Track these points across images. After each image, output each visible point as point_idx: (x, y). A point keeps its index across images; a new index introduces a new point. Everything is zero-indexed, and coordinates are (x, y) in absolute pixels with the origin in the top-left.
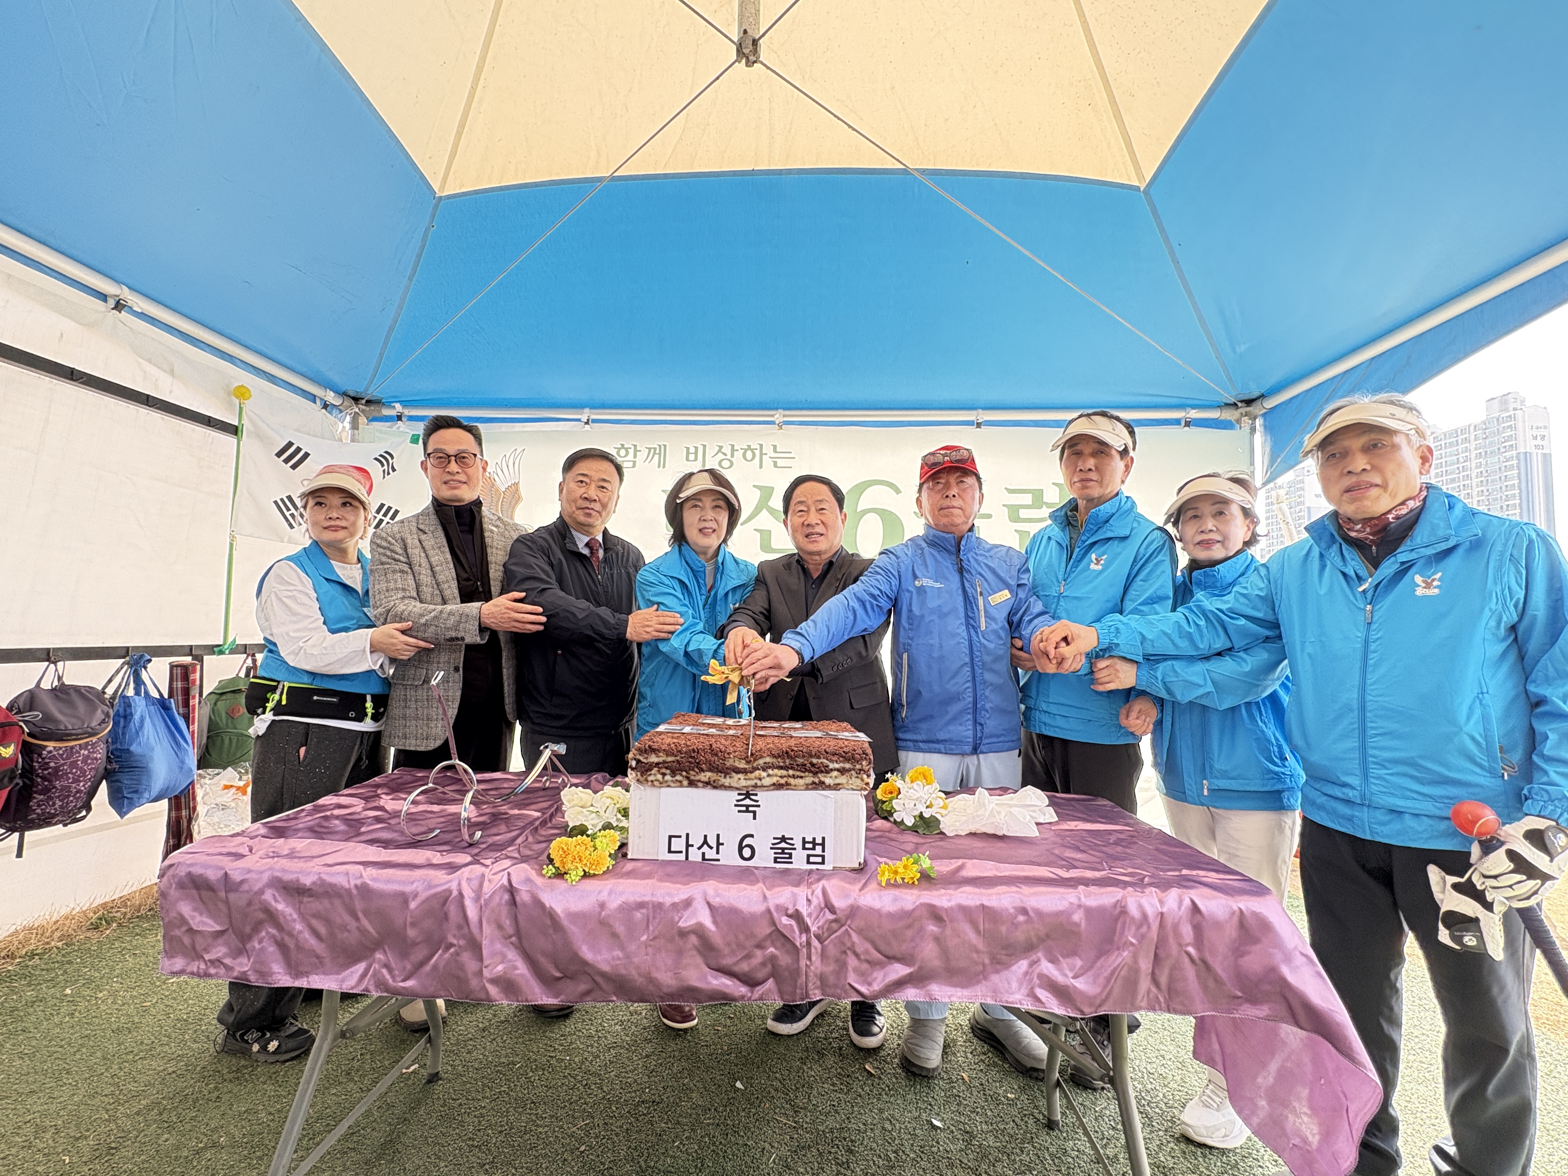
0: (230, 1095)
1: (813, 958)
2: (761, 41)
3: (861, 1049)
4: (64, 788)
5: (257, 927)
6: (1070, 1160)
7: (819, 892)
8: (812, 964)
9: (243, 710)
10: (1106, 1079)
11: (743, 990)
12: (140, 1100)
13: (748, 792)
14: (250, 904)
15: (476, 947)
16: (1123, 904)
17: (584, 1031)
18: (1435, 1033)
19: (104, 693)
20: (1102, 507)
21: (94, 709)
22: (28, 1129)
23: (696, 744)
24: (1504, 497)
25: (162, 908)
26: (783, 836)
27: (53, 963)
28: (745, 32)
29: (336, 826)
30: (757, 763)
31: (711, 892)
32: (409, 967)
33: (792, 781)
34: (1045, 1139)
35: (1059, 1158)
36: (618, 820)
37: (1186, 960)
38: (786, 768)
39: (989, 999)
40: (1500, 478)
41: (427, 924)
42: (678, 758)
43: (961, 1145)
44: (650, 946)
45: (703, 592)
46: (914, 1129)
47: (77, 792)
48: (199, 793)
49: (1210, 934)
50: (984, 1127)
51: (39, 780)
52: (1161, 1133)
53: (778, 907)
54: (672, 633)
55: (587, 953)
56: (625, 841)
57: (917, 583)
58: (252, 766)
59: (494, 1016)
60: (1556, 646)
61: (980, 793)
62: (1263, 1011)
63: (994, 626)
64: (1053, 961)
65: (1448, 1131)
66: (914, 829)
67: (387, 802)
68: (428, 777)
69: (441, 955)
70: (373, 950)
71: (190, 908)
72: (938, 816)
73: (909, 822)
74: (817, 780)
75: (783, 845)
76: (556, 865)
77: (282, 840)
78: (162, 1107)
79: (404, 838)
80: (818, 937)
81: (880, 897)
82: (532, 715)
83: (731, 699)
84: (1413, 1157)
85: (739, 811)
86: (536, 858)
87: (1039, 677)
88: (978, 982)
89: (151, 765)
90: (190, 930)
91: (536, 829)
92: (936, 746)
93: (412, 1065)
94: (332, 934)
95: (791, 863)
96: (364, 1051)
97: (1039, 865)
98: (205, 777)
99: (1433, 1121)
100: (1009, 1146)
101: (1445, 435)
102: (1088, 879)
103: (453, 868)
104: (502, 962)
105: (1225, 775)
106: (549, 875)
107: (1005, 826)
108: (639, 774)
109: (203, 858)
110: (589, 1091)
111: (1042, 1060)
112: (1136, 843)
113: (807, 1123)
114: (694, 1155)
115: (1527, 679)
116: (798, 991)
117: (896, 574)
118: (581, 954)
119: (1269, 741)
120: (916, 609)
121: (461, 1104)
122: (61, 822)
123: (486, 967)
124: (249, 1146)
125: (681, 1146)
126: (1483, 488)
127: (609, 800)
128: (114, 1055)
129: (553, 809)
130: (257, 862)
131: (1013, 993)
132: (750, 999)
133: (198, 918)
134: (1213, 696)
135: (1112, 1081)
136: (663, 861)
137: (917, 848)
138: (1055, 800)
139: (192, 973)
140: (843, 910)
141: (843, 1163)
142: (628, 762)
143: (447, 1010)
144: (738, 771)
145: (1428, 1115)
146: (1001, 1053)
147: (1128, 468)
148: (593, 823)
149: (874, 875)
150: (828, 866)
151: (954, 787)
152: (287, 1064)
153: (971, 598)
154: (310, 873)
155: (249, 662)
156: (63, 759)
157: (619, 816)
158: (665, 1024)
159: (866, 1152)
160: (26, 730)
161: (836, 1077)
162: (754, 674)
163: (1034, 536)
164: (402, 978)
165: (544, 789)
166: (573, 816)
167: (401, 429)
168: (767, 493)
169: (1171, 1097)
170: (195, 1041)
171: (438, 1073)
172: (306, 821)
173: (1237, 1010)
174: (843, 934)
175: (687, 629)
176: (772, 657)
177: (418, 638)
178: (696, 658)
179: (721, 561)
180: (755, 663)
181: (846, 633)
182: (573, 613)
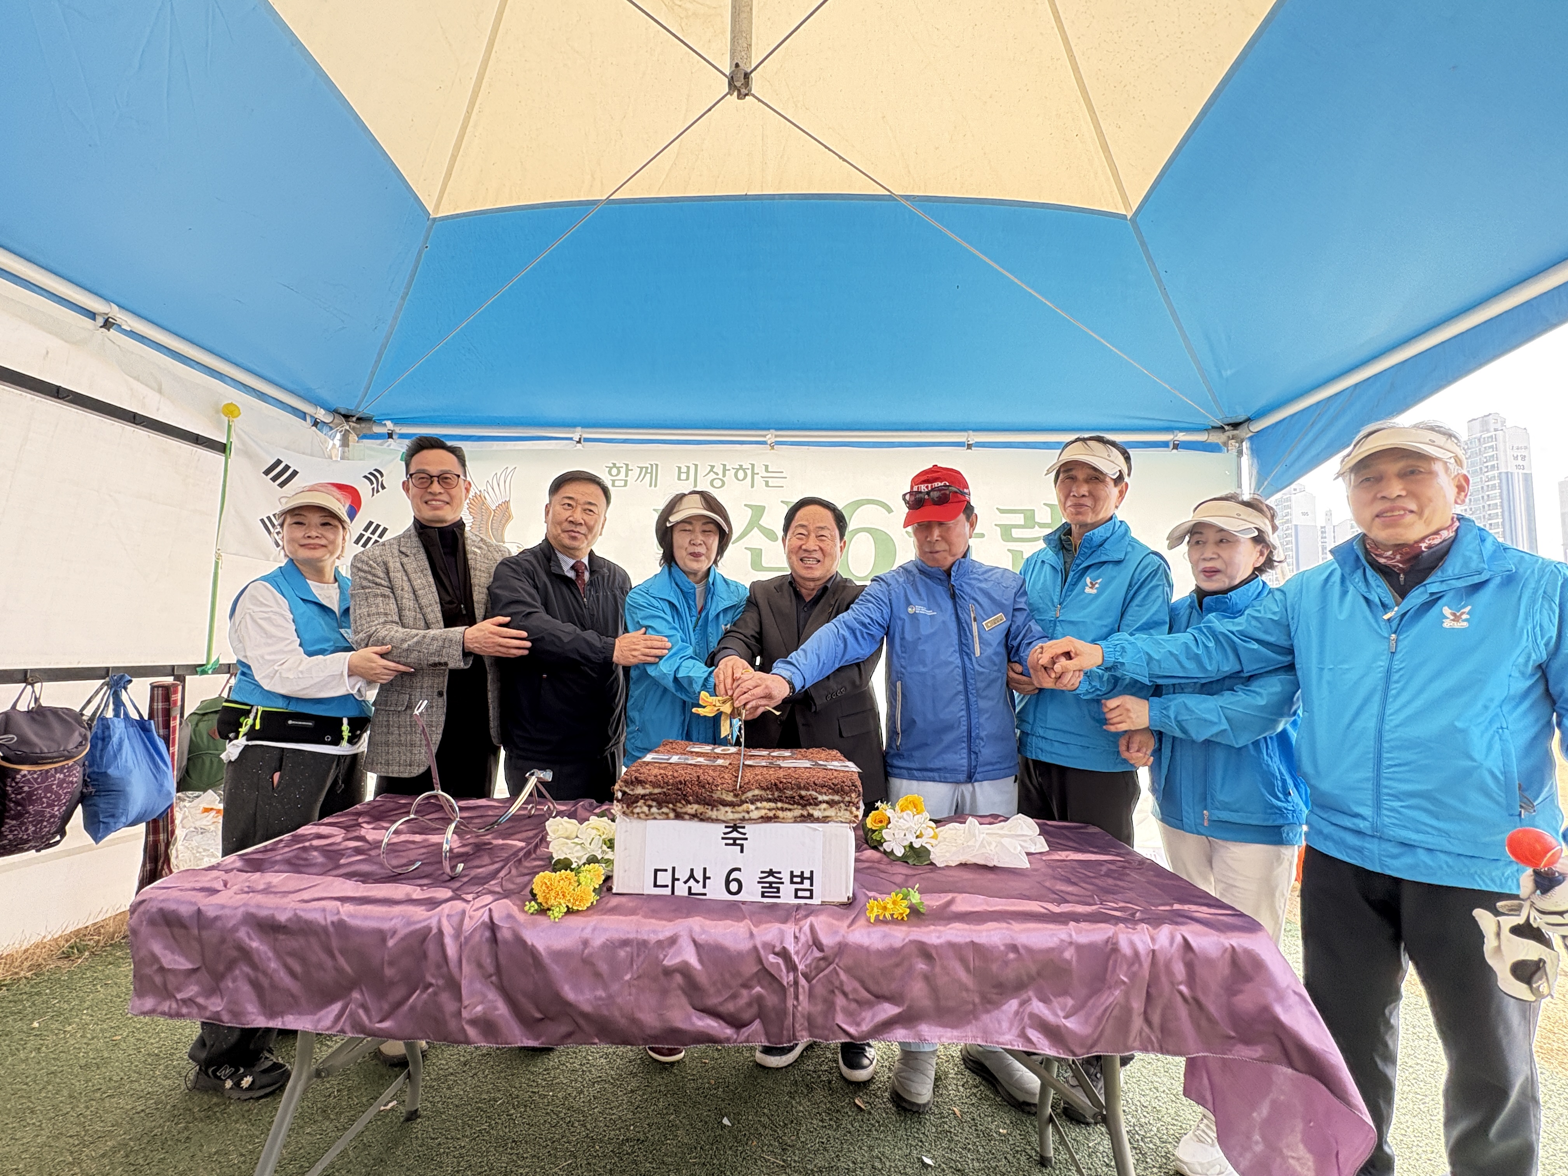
0: (200, 1135)
1: (801, 998)
2: (752, 75)
3: (851, 1083)
4: (38, 813)
5: (231, 965)
7: (806, 928)
8: (799, 1004)
10: (1099, 1116)
11: (729, 1031)
12: (106, 1141)
13: (735, 825)
14: (223, 941)
15: (454, 987)
16: (1114, 941)
17: (568, 1064)
18: (1429, 1063)
19: (82, 715)
20: (1096, 531)
21: (72, 731)
23: (683, 774)
24: (1487, 516)
26: (771, 870)
27: (21, 994)
28: (737, 65)
29: (315, 857)
30: (745, 795)
31: (697, 929)
32: (386, 1006)
33: (780, 814)
36: (603, 852)
37: (1179, 999)
38: (774, 801)
40: (1483, 497)
41: (405, 962)
42: (665, 790)
44: (634, 985)
45: (694, 613)
46: (905, 1167)
47: (51, 817)
48: (178, 816)
49: (1202, 972)
50: (976, 1164)
51: (12, 805)
52: (1155, 1170)
53: (766, 945)
54: (660, 657)
55: (569, 993)
56: (610, 874)
57: (909, 610)
61: (971, 822)
62: (1257, 1052)
63: (988, 652)
64: (1045, 1000)
65: (1446, 1169)
66: (904, 860)
67: (369, 832)
68: (412, 807)
69: (419, 996)
70: (350, 989)
71: (161, 946)
72: (928, 847)
73: (899, 852)
74: (805, 813)
75: (771, 879)
76: (539, 901)
77: (258, 874)
78: (129, 1149)
79: (384, 871)
80: (805, 976)
81: (869, 934)
82: (517, 740)
85: (726, 844)
86: (519, 893)
88: (969, 1022)
89: (128, 789)
90: (162, 969)
91: (520, 861)
92: (931, 774)
93: (390, 1102)
94: (307, 972)
95: (779, 897)
96: (341, 1087)
97: (1030, 898)
98: (184, 800)
99: (1429, 1155)
102: (1080, 914)
103: (432, 903)
104: (482, 1003)
105: (1226, 807)
106: (531, 911)
107: (996, 857)
108: (625, 806)
109: (176, 894)
110: (572, 1129)
111: (1035, 1094)
112: (1127, 875)
113: (795, 1161)
116: (785, 1032)
117: (887, 601)
118: (563, 994)
119: (1272, 774)
120: (908, 637)
121: (439, 1144)
122: (33, 847)
123: (465, 1008)
127: (595, 831)
128: (81, 1093)
129: (538, 839)
130: (231, 898)
131: (1004, 1034)
132: (735, 1041)
133: (170, 956)
134: (1227, 733)
135: (1105, 1119)
136: (649, 896)
137: (907, 881)
138: (1046, 827)
139: (163, 1013)
140: (832, 948)
142: (614, 794)
144: (725, 804)
146: (994, 1086)
147: (1122, 494)
148: (576, 856)
149: (863, 910)
150: (816, 901)
151: (947, 815)
152: (261, 1101)
153: (965, 625)
154: (286, 909)
156: (38, 784)
157: (605, 848)
158: (651, 1057)
161: (825, 1112)
162: (745, 705)
163: (1028, 559)
164: (378, 1019)
165: (529, 817)
166: (557, 848)
167: (392, 447)
168: (758, 511)
169: (1165, 1132)
170: (166, 1077)
171: (417, 1110)
172: (284, 852)
173: (1230, 1051)
174: (831, 972)
175: (675, 654)
176: (763, 686)
177: (398, 663)
178: (686, 685)
179: (711, 582)
180: (745, 693)
181: (837, 662)
182: (559, 638)
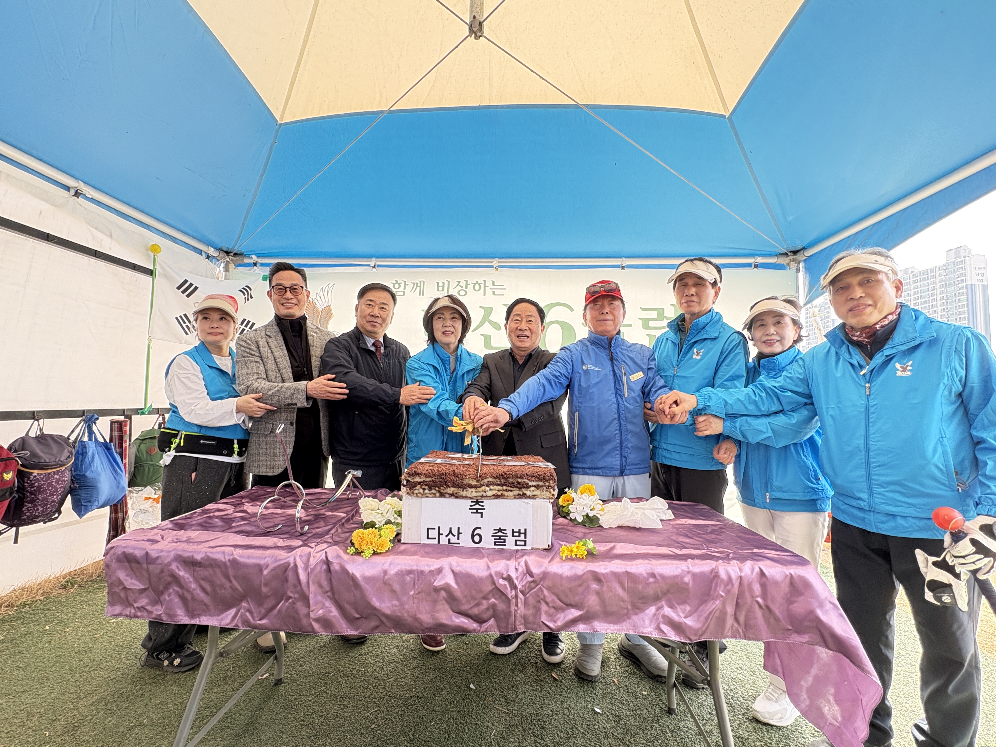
0: (150, 693)
1: (519, 605)
2: (484, 23)
3: (550, 664)
4: (44, 499)
5: (167, 586)
6: (683, 733)
7: (523, 564)
8: (518, 609)
9: (157, 449)
10: (706, 682)
11: (475, 625)
12: (93, 696)
13: (477, 500)
14: (162, 571)
15: (305, 599)
16: (716, 571)
17: (374, 652)
18: (914, 653)
19: (69, 439)
20: (700, 319)
21: (64, 449)
22: (23, 715)
23: (444, 469)
24: (958, 313)
25: (106, 574)
26: (500, 528)
27: (38, 610)
28: (474, 17)
29: (216, 522)
30: (483, 481)
31: (454, 564)
32: (263, 611)
33: (505, 493)
34: (666, 720)
35: (676, 732)
36: (395, 518)
37: (756, 606)
38: (502, 485)
39: (631, 631)
40: (955, 300)
41: (274, 584)
42: (433, 479)
43: (613, 724)
44: (416, 598)
45: (449, 373)
46: (583, 714)
47: (52, 502)
48: (129, 502)
49: (771, 590)
50: (628, 713)
51: (28, 494)
52: (740, 716)
53: (497, 573)
54: (429, 400)
55: (376, 603)
56: (400, 532)
57: (584, 367)
58: (162, 484)
59: (317, 643)
60: (988, 406)
62: (805, 638)
63: (633, 394)
64: (672, 607)
65: (923, 715)
66: (583, 524)
67: (249, 507)
68: (275, 492)
69: (283, 604)
70: (241, 601)
71: (124, 574)
72: (598, 516)
73: (580, 519)
74: (521, 493)
75: (500, 534)
76: (356, 547)
77: (182, 531)
78: (107, 701)
79: (259, 530)
80: (522, 592)
81: (562, 567)
82: (340, 452)
83: (467, 442)
84: (901, 731)
85: (472, 513)
86: (343, 542)
87: (662, 427)
88: (624, 620)
89: (99, 485)
90: (125, 588)
91: (343, 524)
92: (597, 471)
93: (265, 674)
94: (214, 590)
95: (505, 545)
96: (235, 665)
97: (662, 546)
98: (133, 492)
99: (913, 709)
100: (643, 725)
101: (920, 273)
102: (694, 555)
103: (290, 549)
104: (322, 608)
105: (780, 490)
106: (351, 553)
107: (641, 522)
108: (408, 489)
109: (132, 543)
110: (377, 690)
111: (665, 670)
112: (724, 532)
113: (515, 710)
114: (444, 730)
115: (971, 426)
116: (510, 626)
117: (570, 362)
118: (372, 603)
119: (808, 468)
120: (583, 384)
121: (296, 699)
122: (42, 521)
123: (312, 611)
124: (162, 724)
125: (436, 725)
126: (944, 307)
127: (389, 506)
128: (76, 668)
129: (354, 512)
130: (167, 545)
131: (646, 627)
132: (479, 631)
133: (130, 581)
134: (772, 439)
135: (709, 684)
136: (424, 544)
137: (585, 536)
138: (672, 505)
139: (126, 616)
140: (538, 575)
141: (538, 735)
142: (401, 481)
143: (287, 639)
144: (471, 486)
145: (910, 705)
146: (639, 666)
147: (717, 294)
148: (379, 520)
149: (558, 553)
150: (528, 547)
151: (608, 497)
152: (186, 673)
153: (619, 377)
154: (200, 552)
155: (161, 419)
156: (44, 481)
157: (396, 516)
158: (425, 648)
159: (553, 729)
160: (20, 463)
161: (534, 681)
162: (481, 426)
163: (658, 338)
164: (259, 618)
165: (348, 499)
166: (366, 516)
167: (256, 272)
168: (488, 311)
169: (746, 694)
170: (128, 659)
171: (281, 679)
172: (197, 519)
173: (789, 638)
174: (538, 589)
175: (438, 397)
176: (493, 415)
177: (266, 404)
178: (444, 416)
179: (459, 354)
180: (481, 419)
181: (539, 400)
182: (365, 387)
